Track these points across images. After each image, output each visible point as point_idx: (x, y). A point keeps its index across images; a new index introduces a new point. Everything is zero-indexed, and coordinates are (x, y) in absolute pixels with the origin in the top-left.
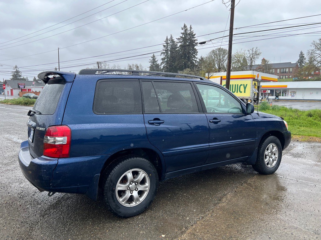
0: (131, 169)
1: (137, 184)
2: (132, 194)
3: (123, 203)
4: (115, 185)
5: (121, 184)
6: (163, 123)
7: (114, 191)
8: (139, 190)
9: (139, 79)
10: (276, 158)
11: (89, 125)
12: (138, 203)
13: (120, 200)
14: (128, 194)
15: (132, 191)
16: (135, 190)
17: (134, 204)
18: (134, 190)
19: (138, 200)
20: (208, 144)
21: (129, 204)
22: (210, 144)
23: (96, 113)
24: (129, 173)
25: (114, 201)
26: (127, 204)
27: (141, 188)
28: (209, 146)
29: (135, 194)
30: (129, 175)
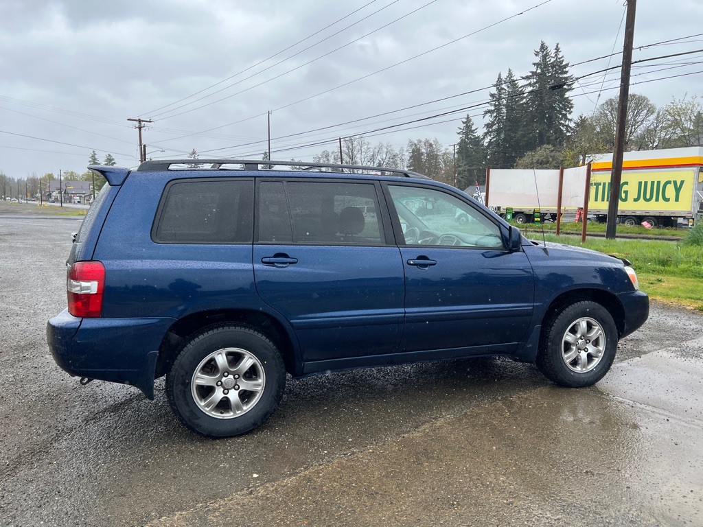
0: (224, 347)
1: (237, 376)
2: (227, 396)
3: (207, 410)
4: (190, 374)
5: (202, 374)
6: (296, 263)
7: (187, 385)
8: (240, 389)
9: (255, 177)
10: (600, 352)
11: (139, 261)
12: (239, 413)
13: (201, 404)
14: (219, 394)
15: (228, 390)
16: (234, 387)
17: (229, 415)
18: (231, 389)
19: (238, 408)
20: (402, 310)
21: (222, 413)
22: (408, 310)
23: (158, 241)
24: (220, 355)
25: (187, 404)
26: (216, 412)
27: (245, 385)
28: (405, 313)
29: (233, 396)
30: (221, 359)
